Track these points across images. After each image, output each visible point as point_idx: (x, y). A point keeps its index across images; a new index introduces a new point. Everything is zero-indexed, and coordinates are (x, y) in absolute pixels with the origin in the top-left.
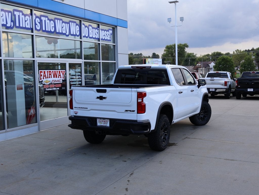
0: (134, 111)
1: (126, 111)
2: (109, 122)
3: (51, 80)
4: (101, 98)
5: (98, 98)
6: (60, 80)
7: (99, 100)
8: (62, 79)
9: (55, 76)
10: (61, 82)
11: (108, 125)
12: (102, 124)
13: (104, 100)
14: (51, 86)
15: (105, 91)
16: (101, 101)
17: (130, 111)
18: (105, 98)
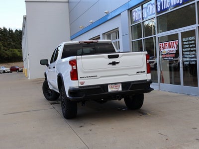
0: (144, 72)
1: (138, 73)
2: (121, 86)
3: (167, 50)
4: (114, 63)
5: (110, 64)
6: (174, 50)
7: (111, 65)
8: (175, 49)
9: (170, 47)
10: (175, 52)
11: (120, 89)
12: (114, 90)
13: (117, 65)
14: (167, 56)
15: (117, 56)
16: (114, 66)
17: (141, 72)
18: (118, 63)
